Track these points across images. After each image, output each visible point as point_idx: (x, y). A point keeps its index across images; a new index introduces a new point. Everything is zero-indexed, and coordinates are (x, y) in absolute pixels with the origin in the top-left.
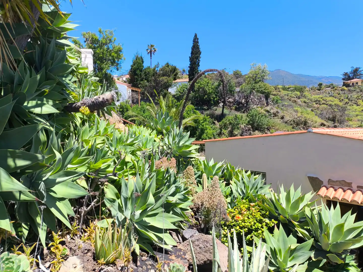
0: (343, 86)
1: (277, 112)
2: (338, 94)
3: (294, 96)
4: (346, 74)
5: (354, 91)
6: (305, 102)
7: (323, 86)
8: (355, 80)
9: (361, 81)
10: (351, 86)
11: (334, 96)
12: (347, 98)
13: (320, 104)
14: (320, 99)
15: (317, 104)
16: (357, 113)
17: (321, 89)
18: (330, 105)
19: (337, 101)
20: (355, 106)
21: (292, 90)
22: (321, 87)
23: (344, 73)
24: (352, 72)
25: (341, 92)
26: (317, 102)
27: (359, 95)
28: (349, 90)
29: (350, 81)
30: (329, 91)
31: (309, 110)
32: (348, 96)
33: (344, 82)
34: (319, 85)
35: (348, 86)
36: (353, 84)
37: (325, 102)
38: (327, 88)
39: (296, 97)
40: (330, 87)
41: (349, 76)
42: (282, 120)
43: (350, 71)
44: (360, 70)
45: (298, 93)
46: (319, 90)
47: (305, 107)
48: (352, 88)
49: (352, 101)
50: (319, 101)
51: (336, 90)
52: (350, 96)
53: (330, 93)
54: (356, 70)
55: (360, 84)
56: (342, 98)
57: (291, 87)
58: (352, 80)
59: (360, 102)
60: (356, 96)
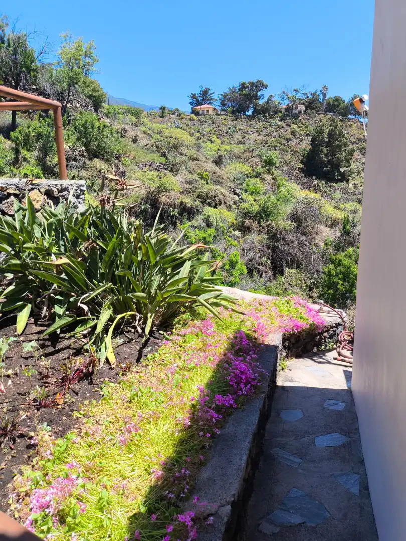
0: (191, 113)
1: (124, 129)
2: (187, 126)
4: (193, 97)
5: (205, 122)
6: (145, 133)
7: (166, 112)
8: (205, 107)
9: (212, 109)
10: (201, 115)
11: (181, 127)
12: (198, 132)
17: (164, 115)
20: (209, 143)
21: (124, 113)
22: (163, 113)
23: (192, 94)
24: (201, 94)
25: (190, 123)
27: (212, 128)
28: (199, 120)
29: (199, 107)
30: (175, 120)
32: (199, 129)
33: (192, 108)
34: (160, 109)
35: (197, 113)
36: (203, 111)
38: (171, 115)
39: (132, 124)
40: (174, 113)
41: (198, 100)
42: (135, 145)
43: (199, 92)
44: (210, 92)
45: (134, 119)
46: (161, 117)
48: (202, 118)
49: (204, 135)
51: (182, 118)
52: (201, 129)
53: (176, 122)
54: (205, 92)
55: (211, 112)
56: (192, 131)
57: (122, 108)
58: (202, 106)
59: (214, 138)
60: (208, 130)
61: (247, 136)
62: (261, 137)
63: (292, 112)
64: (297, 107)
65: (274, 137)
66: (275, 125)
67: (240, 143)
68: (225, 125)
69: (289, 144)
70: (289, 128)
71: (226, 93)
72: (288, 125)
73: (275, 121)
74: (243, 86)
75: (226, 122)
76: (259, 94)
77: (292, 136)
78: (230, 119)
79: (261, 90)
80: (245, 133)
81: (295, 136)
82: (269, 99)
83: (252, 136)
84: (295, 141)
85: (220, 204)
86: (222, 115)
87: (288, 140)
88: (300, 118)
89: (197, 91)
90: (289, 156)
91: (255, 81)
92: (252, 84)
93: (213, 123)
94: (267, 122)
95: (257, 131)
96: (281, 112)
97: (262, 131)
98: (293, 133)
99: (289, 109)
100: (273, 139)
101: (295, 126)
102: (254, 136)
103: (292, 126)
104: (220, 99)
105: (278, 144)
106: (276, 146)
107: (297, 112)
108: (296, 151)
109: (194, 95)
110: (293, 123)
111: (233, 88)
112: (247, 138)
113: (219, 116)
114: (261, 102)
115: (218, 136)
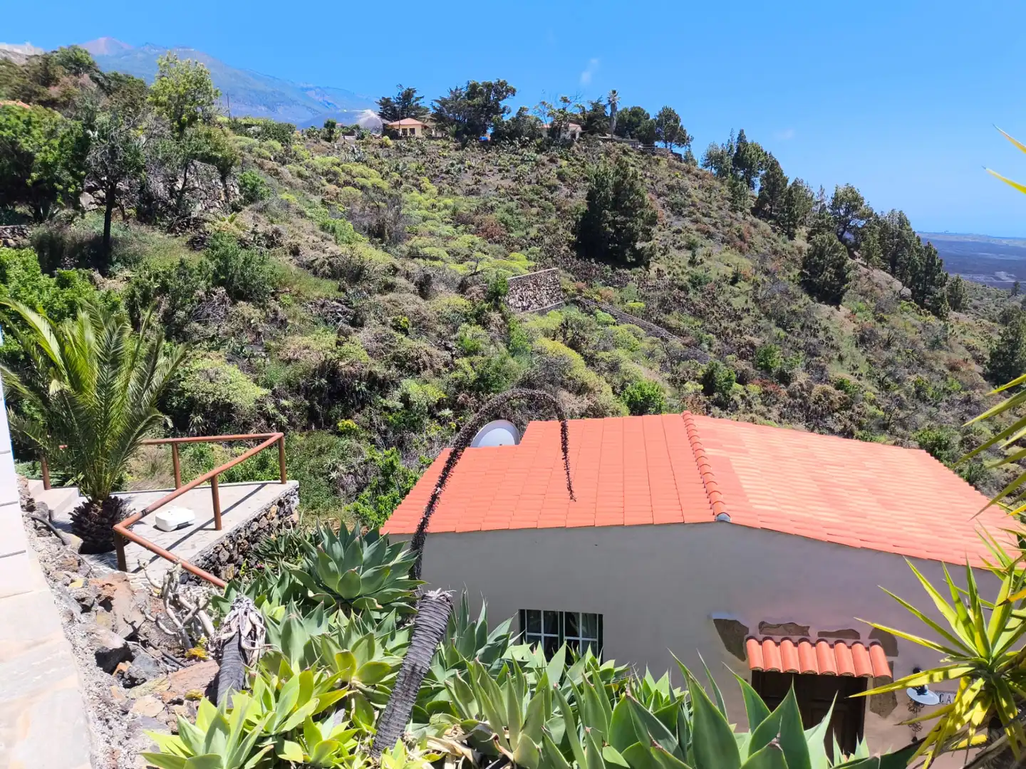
0: (383, 134)
1: (276, 232)
2: (375, 157)
3: (267, 153)
4: (385, 103)
5: (409, 151)
6: (300, 175)
7: (337, 131)
8: (408, 122)
9: (420, 128)
10: (400, 138)
11: (366, 162)
12: (397, 169)
13: (338, 185)
14: (336, 168)
15: (329, 181)
16: (424, 212)
17: (333, 136)
18: (362, 188)
19: (374, 178)
20: (416, 193)
21: (259, 135)
22: (331, 132)
23: (383, 98)
24: (400, 99)
25: (380, 151)
26: (331, 176)
27: (420, 164)
28: (398, 148)
29: (397, 123)
30: (354, 146)
31: (316, 199)
32: (398, 165)
33: (384, 125)
34: (326, 126)
35: (394, 135)
36: (404, 130)
37: (348, 178)
38: (347, 137)
39: (275, 158)
40: (351, 134)
41: (394, 110)
42: (295, 260)
43: (396, 96)
44: (416, 95)
45: (278, 146)
46: (329, 140)
47: (304, 192)
48: (403, 144)
49: (407, 178)
50: (335, 174)
51: (368, 143)
52: (401, 164)
53: (356, 151)
54: (408, 96)
55: (418, 133)
56: (386, 169)
57: (254, 123)
58: (402, 122)
59: (425, 182)
60: (414, 165)
61: (483, 180)
62: (507, 183)
63: (559, 136)
64: (567, 128)
65: (530, 183)
66: (530, 160)
67: (471, 193)
68: (445, 157)
69: (553, 195)
70: (554, 167)
71: (445, 99)
72: (552, 161)
73: (530, 153)
74: (473, 91)
75: (446, 152)
76: (502, 104)
77: (558, 182)
78: (451, 146)
79: (505, 97)
80: (478, 174)
81: (563, 180)
82: (519, 114)
83: (491, 180)
84: (566, 190)
85: (425, 368)
86: (439, 138)
87: (553, 188)
88: (572, 149)
89: (393, 94)
90: (553, 219)
91: (494, 82)
92: (489, 86)
93: (423, 153)
94: (517, 154)
95: (500, 171)
96: (541, 136)
97: (508, 171)
98: (561, 177)
99: (554, 131)
100: (527, 187)
101: (565, 163)
102: (494, 180)
103: (559, 164)
104: (434, 108)
105: (536, 197)
106: (532, 200)
107: (568, 136)
108: (565, 211)
109: (388, 100)
110: (561, 157)
111: (456, 89)
112: (482, 183)
113: (432, 142)
114: (506, 118)
115: (432, 179)
